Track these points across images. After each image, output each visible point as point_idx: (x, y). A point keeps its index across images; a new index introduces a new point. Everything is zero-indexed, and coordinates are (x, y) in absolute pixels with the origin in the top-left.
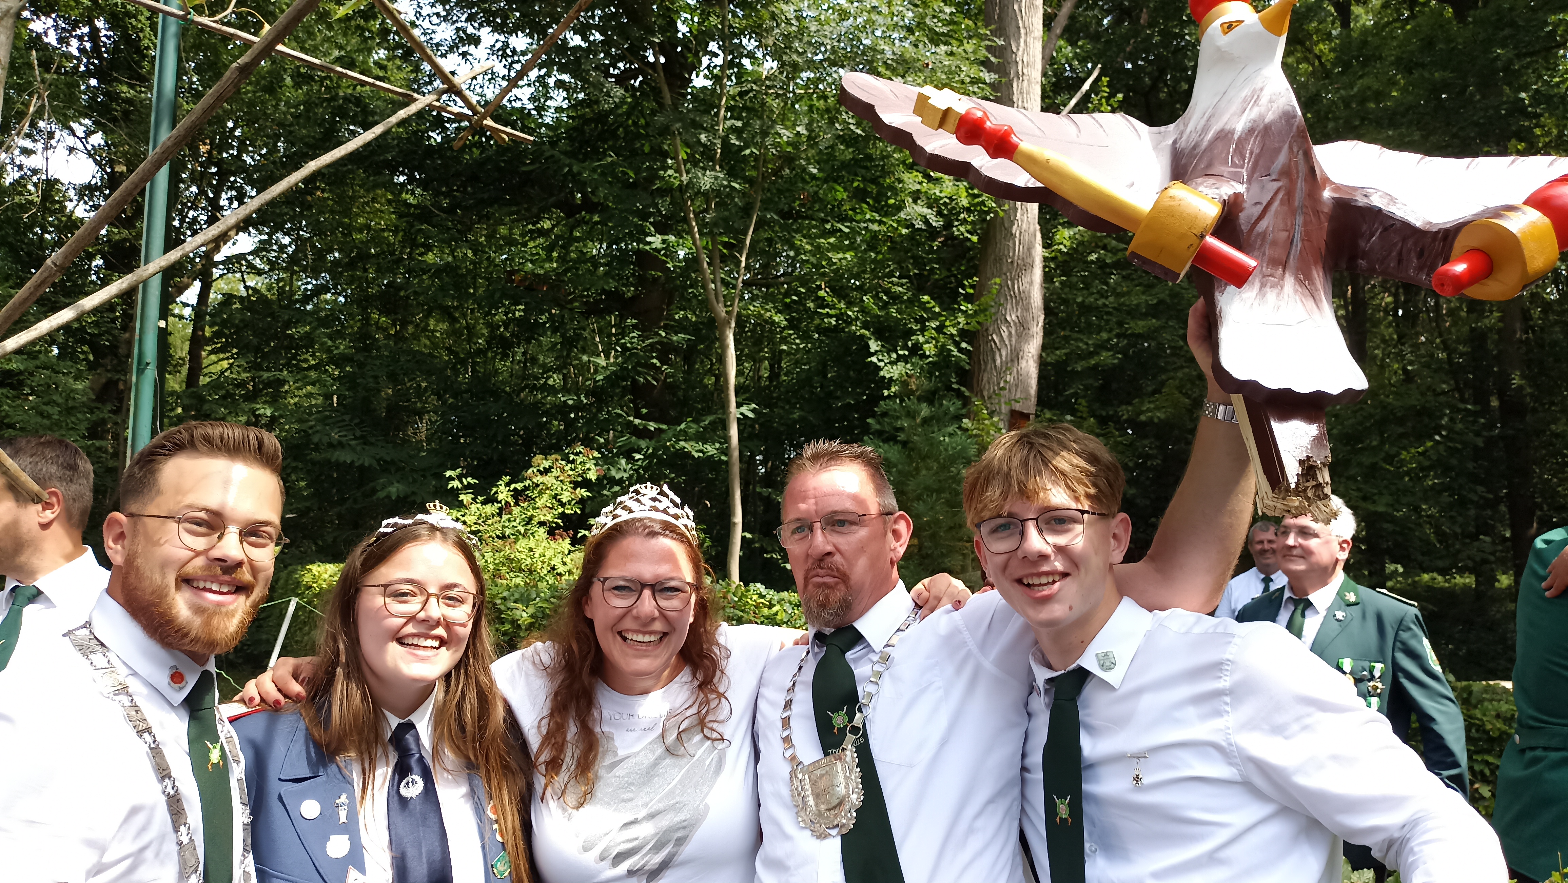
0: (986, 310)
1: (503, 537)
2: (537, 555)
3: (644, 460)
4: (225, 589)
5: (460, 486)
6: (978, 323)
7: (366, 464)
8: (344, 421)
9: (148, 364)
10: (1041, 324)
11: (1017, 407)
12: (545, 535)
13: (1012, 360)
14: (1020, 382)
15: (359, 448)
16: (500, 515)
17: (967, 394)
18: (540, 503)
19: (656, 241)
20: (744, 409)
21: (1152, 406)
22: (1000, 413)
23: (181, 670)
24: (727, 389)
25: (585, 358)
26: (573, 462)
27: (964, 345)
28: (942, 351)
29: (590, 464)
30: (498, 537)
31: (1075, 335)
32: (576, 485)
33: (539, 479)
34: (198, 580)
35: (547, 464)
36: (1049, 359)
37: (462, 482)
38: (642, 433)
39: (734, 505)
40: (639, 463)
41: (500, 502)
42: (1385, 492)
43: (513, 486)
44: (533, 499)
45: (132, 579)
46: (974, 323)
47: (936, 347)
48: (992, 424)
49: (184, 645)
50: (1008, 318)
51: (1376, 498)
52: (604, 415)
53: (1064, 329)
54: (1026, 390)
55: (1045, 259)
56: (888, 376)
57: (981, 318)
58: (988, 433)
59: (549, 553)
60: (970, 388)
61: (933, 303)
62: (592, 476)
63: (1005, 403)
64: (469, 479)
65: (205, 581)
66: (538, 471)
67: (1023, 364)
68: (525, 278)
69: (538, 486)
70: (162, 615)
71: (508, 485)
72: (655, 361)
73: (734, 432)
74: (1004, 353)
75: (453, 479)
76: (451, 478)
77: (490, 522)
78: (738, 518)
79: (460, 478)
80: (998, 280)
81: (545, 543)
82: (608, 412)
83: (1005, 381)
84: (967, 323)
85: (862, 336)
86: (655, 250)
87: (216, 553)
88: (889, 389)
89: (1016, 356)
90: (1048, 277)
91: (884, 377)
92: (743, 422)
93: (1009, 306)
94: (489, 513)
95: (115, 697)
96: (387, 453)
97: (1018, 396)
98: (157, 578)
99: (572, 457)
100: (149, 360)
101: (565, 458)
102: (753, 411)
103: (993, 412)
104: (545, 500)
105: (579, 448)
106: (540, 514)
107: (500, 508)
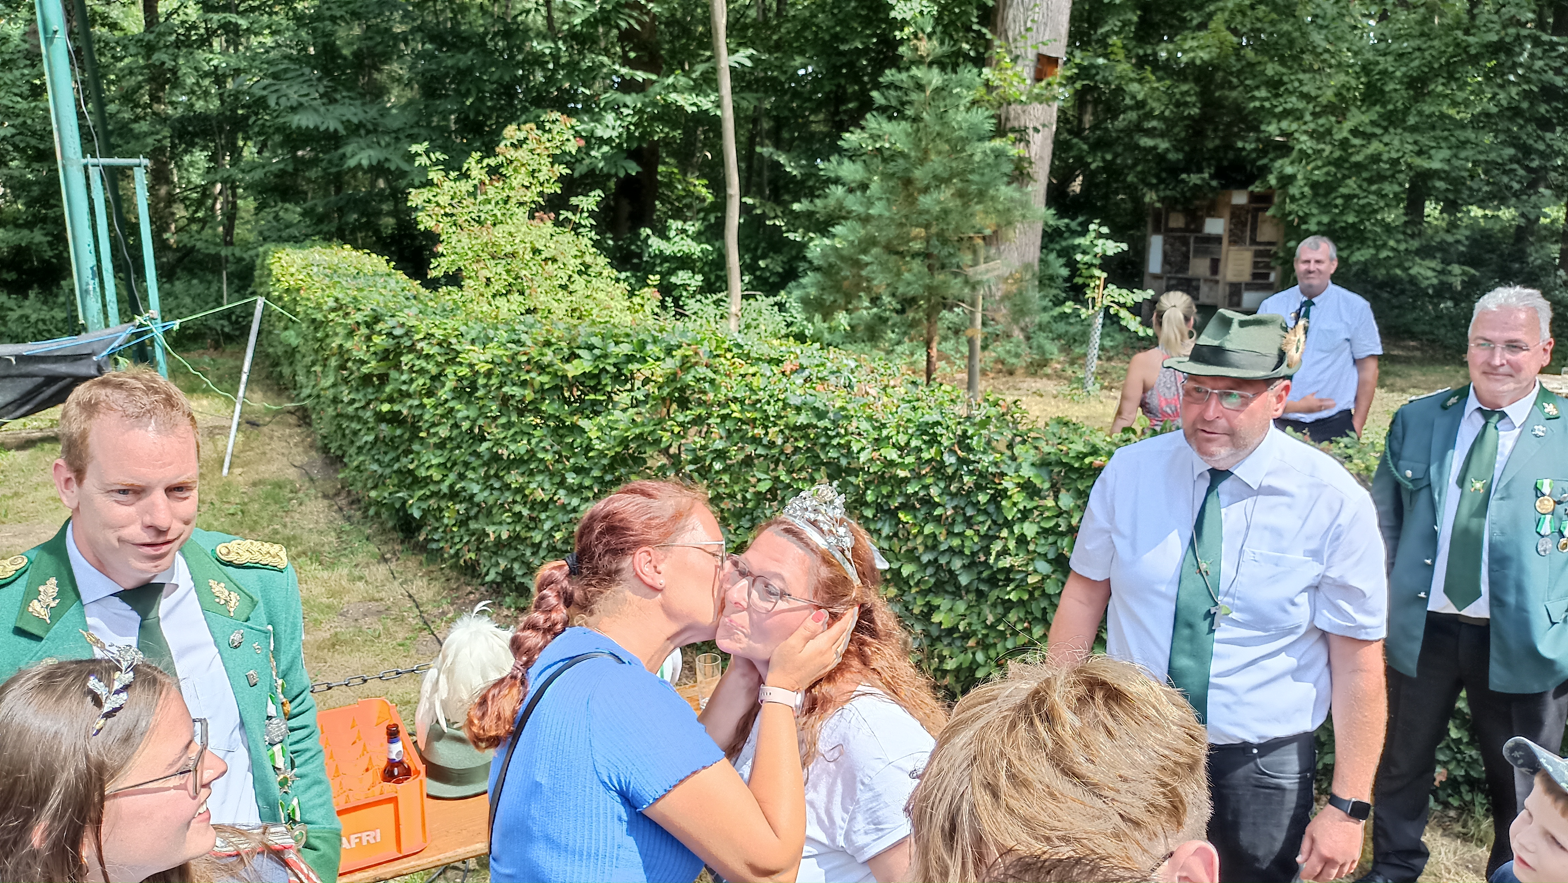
3: (633, 116)
5: (428, 163)
7: (332, 129)
9: (55, 32)
11: (1045, 50)
12: (525, 218)
14: (1049, 20)
15: (322, 109)
16: (475, 194)
17: (989, 36)
18: (515, 181)
20: (737, 56)
22: (1025, 60)
24: (716, 30)
26: (550, 131)
29: (568, 134)
32: (554, 159)
33: (511, 153)
35: (521, 135)
37: (430, 158)
38: (630, 85)
39: (729, 174)
40: (629, 119)
41: (474, 179)
43: (486, 162)
44: (509, 177)
48: (1015, 73)
54: (1055, 29)
56: (899, 18)
60: (994, 31)
63: (1032, 46)
64: (438, 154)
69: (511, 161)
71: (479, 161)
73: (726, 81)
75: (420, 155)
77: (465, 203)
79: (427, 153)
81: (525, 227)
83: (1033, 21)
92: (736, 69)
94: (464, 189)
97: (1046, 38)
99: (548, 126)
100: (55, 28)
101: (540, 126)
102: (750, 57)
103: (1017, 57)
104: (521, 178)
105: (556, 115)
106: (517, 195)
107: (475, 186)
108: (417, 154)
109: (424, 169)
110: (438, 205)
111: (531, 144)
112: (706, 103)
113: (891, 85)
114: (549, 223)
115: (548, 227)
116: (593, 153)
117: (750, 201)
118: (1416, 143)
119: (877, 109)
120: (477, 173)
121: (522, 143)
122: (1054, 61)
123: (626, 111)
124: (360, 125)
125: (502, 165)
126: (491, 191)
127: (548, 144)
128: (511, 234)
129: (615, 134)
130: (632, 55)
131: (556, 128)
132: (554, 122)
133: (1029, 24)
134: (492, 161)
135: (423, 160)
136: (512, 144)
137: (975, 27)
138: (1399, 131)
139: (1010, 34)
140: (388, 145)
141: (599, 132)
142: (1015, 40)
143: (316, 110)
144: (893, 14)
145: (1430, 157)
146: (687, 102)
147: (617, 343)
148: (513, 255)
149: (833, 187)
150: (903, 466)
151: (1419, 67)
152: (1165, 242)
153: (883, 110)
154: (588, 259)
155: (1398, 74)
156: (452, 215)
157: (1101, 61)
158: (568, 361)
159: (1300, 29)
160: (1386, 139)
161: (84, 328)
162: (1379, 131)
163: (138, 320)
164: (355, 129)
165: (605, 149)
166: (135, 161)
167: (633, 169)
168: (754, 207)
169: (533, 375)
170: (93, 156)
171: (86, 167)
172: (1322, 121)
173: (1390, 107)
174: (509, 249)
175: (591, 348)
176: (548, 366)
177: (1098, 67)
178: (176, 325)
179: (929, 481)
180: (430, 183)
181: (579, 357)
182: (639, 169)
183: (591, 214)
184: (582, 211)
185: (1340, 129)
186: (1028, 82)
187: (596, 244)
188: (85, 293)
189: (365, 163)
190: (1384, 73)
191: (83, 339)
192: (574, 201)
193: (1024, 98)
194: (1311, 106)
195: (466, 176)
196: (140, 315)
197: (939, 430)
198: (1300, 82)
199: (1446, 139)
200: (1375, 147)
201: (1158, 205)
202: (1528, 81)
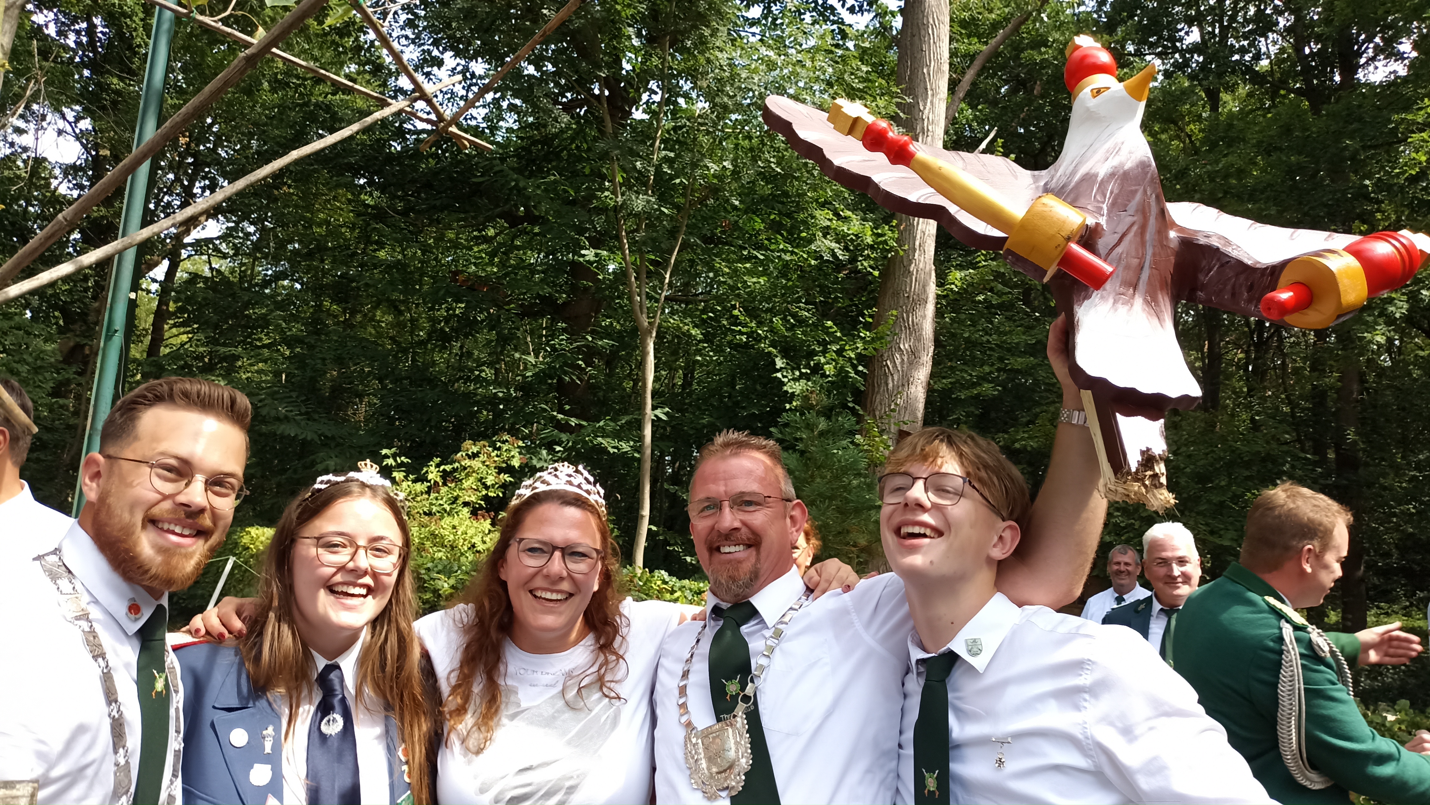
0: (882, 338)
1: (429, 514)
2: (459, 533)
3: (563, 452)
4: (187, 532)
5: (394, 464)
6: (875, 349)
7: (309, 438)
8: (291, 397)
9: (116, 331)
10: (931, 354)
11: (905, 428)
12: (468, 515)
13: (903, 385)
14: (909, 406)
15: (303, 423)
16: (428, 493)
17: (861, 412)
18: (466, 484)
19: (589, 254)
20: (658, 412)
21: (1026, 435)
22: (889, 432)
23: (139, 602)
24: (645, 392)
25: (517, 355)
26: (499, 449)
27: (860, 368)
28: (841, 372)
29: (515, 452)
30: (425, 513)
31: (961, 367)
32: (500, 470)
33: (467, 462)
34: (163, 522)
35: (475, 449)
36: (936, 387)
37: (396, 461)
38: (564, 427)
39: (643, 499)
40: (559, 455)
41: (430, 481)
42: (1230, 527)
43: (442, 468)
44: (461, 481)
45: (103, 516)
46: (871, 349)
47: (835, 368)
48: (881, 442)
49: (143, 580)
50: (902, 347)
51: (1222, 532)
52: (530, 409)
53: (951, 360)
54: (913, 413)
55: (938, 296)
56: (790, 391)
57: (877, 345)
58: (878, 449)
59: (471, 532)
60: (864, 408)
61: (835, 328)
62: (516, 463)
63: (895, 424)
64: (403, 458)
65: (170, 523)
66: (467, 455)
67: (913, 389)
68: (468, 279)
69: (465, 468)
70: (127, 551)
71: (438, 466)
72: (580, 362)
73: (648, 431)
74: (896, 378)
75: (388, 457)
76: (386, 457)
77: (419, 499)
78: (646, 512)
79: (394, 456)
80: (894, 312)
81: (468, 522)
82: (534, 406)
83: (896, 404)
84: (865, 349)
85: (770, 353)
86: (588, 262)
87: (182, 499)
88: (791, 403)
89: (906, 381)
90: (939, 313)
91: (787, 392)
92: (656, 423)
93: (903, 336)
94: (419, 490)
95: (76, 622)
96: (328, 429)
97: (906, 418)
98: (126, 516)
99: (499, 444)
100: (117, 328)
101: (492, 444)
102: (668, 415)
103: (883, 430)
104: (469, 483)
105: (506, 437)
106: (464, 496)
107: (430, 487)
111: (482, 458)
112: (625, 447)
115: (487, 523)
117: (654, 528)
120: (433, 474)
123: (558, 448)
125: (455, 470)
126: (444, 490)
127: (496, 459)
128: (454, 527)
130: (567, 407)
131: (505, 447)
132: (504, 442)
133: (893, 407)
134: (448, 468)
135: (390, 461)
137: (850, 405)
139: (877, 413)
142: (881, 418)
164: (327, 442)
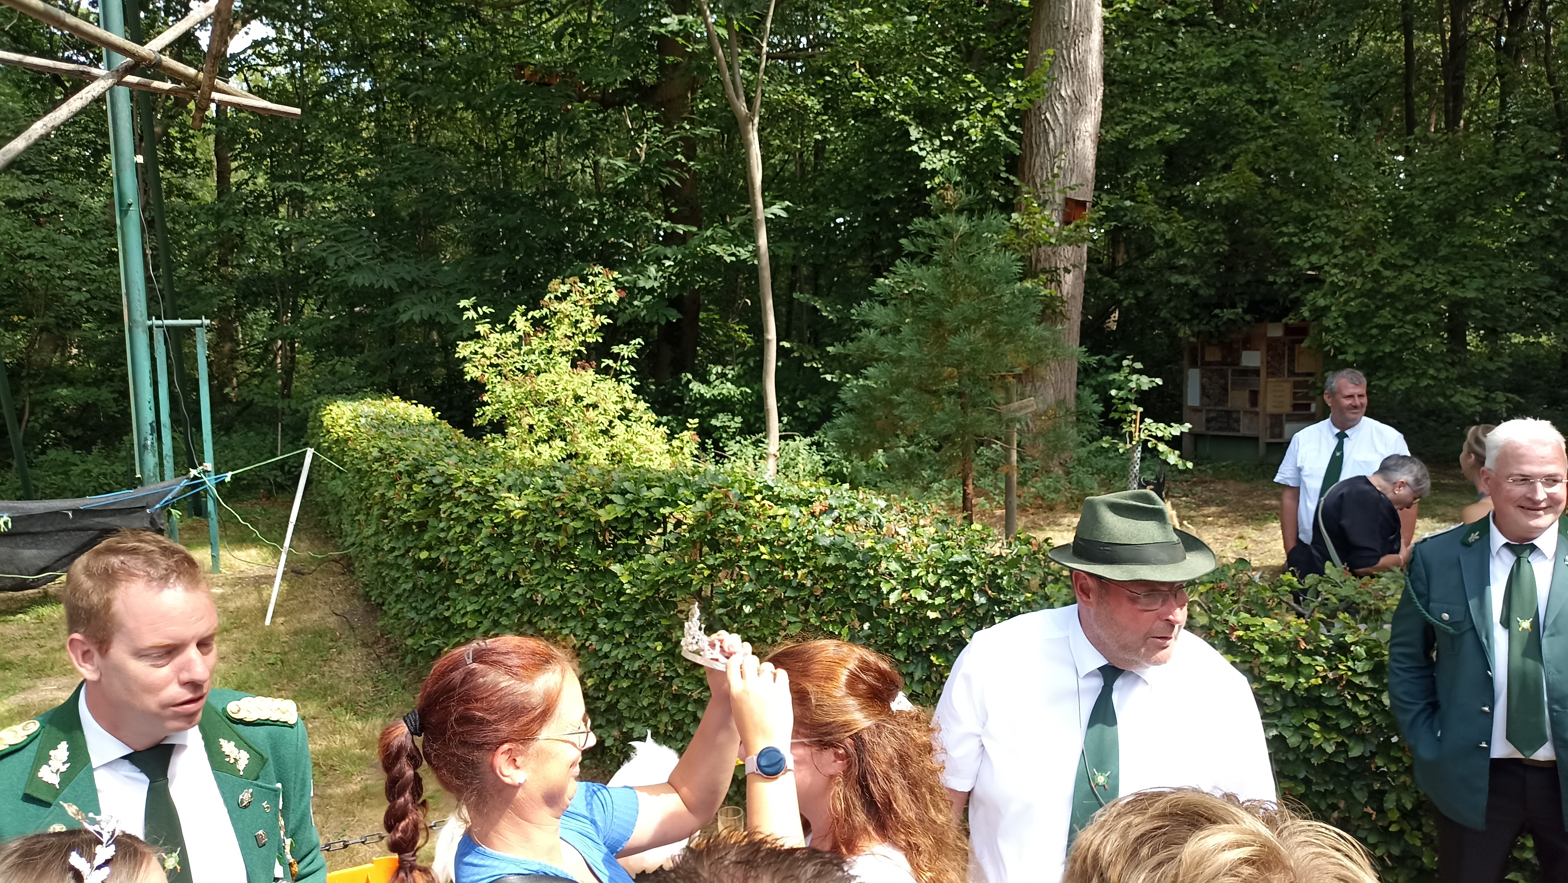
0: (1037, 86)
1: (523, 371)
2: (560, 388)
3: (674, 267)
5: (475, 316)
6: (1030, 101)
7: (386, 286)
9: (129, 205)
10: (1100, 97)
11: (1072, 195)
12: (568, 367)
13: (1067, 141)
14: (1076, 166)
15: (378, 268)
16: (519, 345)
17: (1017, 183)
18: (558, 334)
19: (672, 22)
20: (777, 209)
21: (1220, 185)
22: (1053, 204)
24: (754, 194)
26: (593, 283)
27: (1013, 128)
28: (988, 134)
29: (610, 286)
30: (519, 369)
31: (1138, 107)
32: (596, 310)
35: (565, 288)
36: (1108, 137)
37: (477, 312)
38: (671, 238)
39: (767, 320)
40: (670, 270)
41: (519, 331)
43: (529, 315)
44: (552, 328)
46: (1025, 102)
47: (982, 131)
48: (1044, 217)
50: (1063, 93)
52: (629, 220)
53: (1124, 101)
54: (1082, 174)
55: (1105, 19)
56: (929, 168)
57: (1032, 95)
59: (572, 387)
60: (1021, 176)
61: (978, 82)
62: (614, 298)
63: (1060, 191)
64: (484, 308)
67: (1079, 145)
68: (535, 73)
69: (555, 313)
71: (524, 314)
72: (680, 157)
73: (763, 234)
74: (1058, 133)
75: (468, 309)
77: (510, 354)
78: (772, 334)
80: (1051, 52)
81: (566, 377)
83: (1059, 167)
84: (1018, 102)
85: (902, 122)
86: (671, 32)
88: (931, 181)
89: (1071, 137)
90: (1107, 41)
91: (926, 167)
92: (773, 224)
93: (1064, 79)
94: (509, 343)
96: (406, 270)
97: (1074, 182)
99: (591, 278)
100: (130, 201)
101: (584, 279)
102: (786, 209)
103: (1046, 202)
104: (565, 329)
105: (598, 269)
106: (560, 345)
107: (520, 337)
108: (465, 309)
109: (472, 323)
110: (484, 356)
111: (574, 297)
112: (744, 254)
113: (919, 233)
114: (591, 371)
115: (590, 375)
116: (636, 303)
117: (787, 345)
118: (1449, 273)
119: (906, 256)
120: (522, 325)
121: (565, 296)
122: (1083, 204)
123: (668, 263)
124: (414, 282)
125: (546, 317)
126: (535, 342)
127: (590, 296)
128: (553, 382)
129: (656, 284)
130: (674, 210)
131: (599, 281)
132: (596, 275)
133: (1056, 171)
134: (537, 314)
135: (471, 314)
136: (556, 297)
137: (1003, 175)
138: (1431, 262)
139: (1038, 181)
140: (439, 300)
141: (641, 283)
142: (1042, 186)
143: (372, 270)
144: (923, 165)
145: (1464, 287)
146: (725, 252)
147: (649, 488)
148: (556, 402)
149: (865, 331)
150: (933, 608)
151: (1445, 200)
152: (1202, 377)
153: (911, 256)
154: (629, 405)
155: (1425, 207)
156: (497, 365)
157: (1128, 203)
158: (601, 506)
159: (1323, 167)
160: (1418, 271)
161: (141, 482)
162: (1410, 263)
163: (193, 472)
164: (408, 286)
165: (648, 298)
166: (198, 322)
167: (674, 316)
168: (791, 350)
169: (566, 521)
170: (158, 318)
171: (150, 328)
172: (1351, 254)
173: (1419, 239)
174: (551, 397)
175: (623, 492)
176: (582, 511)
177: (1126, 208)
178: (228, 477)
179: (960, 622)
180: (477, 336)
181: (611, 502)
182: (680, 316)
183: (632, 361)
184: (623, 359)
185: (1371, 262)
186: (1057, 224)
187: (636, 390)
188: (143, 447)
189: (417, 318)
190: (1411, 206)
191: (139, 492)
192: (615, 349)
193: (1053, 240)
194: (1340, 241)
195: (512, 328)
196: (195, 468)
197: (969, 570)
198: (1327, 217)
199: (1478, 269)
200: (1407, 278)
201: (1192, 339)
202: (1559, 211)
